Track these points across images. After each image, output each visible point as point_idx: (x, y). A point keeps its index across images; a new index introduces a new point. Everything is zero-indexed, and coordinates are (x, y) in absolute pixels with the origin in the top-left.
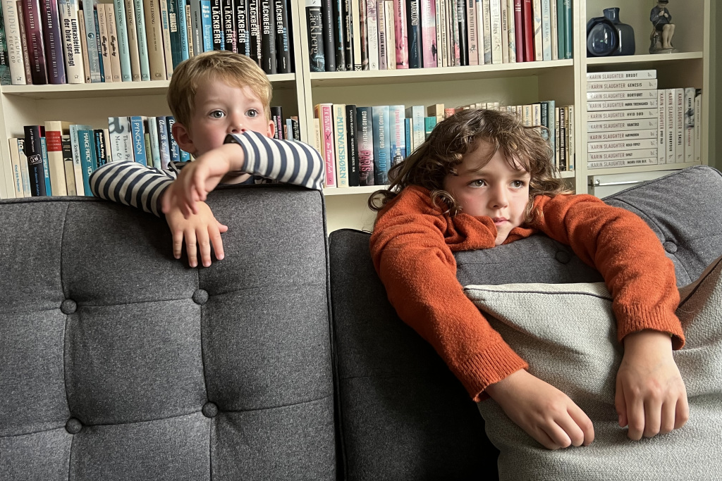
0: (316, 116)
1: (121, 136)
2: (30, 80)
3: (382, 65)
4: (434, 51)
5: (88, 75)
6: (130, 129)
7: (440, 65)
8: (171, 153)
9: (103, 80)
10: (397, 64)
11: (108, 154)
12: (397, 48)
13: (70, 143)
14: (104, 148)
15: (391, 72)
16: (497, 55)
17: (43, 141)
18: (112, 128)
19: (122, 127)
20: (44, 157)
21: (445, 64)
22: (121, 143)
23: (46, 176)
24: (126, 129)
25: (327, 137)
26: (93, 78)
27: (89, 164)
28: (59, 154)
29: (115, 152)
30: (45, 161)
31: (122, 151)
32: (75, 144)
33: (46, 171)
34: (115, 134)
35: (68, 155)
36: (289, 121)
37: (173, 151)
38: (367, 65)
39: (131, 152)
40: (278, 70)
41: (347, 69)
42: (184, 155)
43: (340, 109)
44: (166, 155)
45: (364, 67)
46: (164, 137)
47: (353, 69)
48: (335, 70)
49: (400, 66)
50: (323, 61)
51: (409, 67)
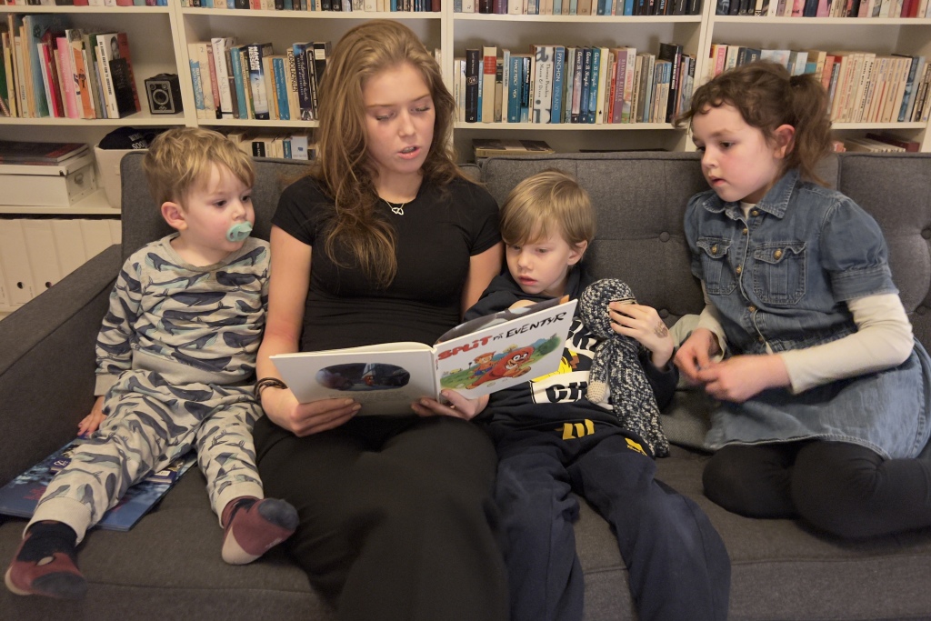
0: (711, 56)
1: (545, 64)
2: (477, 9)
3: (780, 12)
5: (526, 7)
6: (553, 60)
7: (831, 15)
8: (583, 82)
9: (537, 13)
10: (793, 12)
11: (532, 79)
13: (502, 68)
14: (530, 74)
15: (788, 19)
16: (885, 9)
17: (481, 65)
18: (539, 56)
19: (547, 56)
20: (480, 78)
21: (836, 15)
22: (544, 70)
23: (480, 96)
24: (550, 58)
26: (530, 10)
27: (515, 87)
28: (493, 77)
29: (538, 78)
30: (480, 82)
31: (544, 78)
32: (506, 69)
33: (480, 91)
34: (540, 63)
35: (499, 78)
36: (687, 59)
37: (586, 79)
38: (766, 11)
39: (550, 79)
40: (687, 11)
41: (747, 14)
42: (594, 84)
43: (733, 51)
44: (578, 84)
45: (764, 13)
46: (579, 68)
47: (753, 14)
48: (737, 14)
49: (795, 14)
50: (728, 5)
51: (804, 15)
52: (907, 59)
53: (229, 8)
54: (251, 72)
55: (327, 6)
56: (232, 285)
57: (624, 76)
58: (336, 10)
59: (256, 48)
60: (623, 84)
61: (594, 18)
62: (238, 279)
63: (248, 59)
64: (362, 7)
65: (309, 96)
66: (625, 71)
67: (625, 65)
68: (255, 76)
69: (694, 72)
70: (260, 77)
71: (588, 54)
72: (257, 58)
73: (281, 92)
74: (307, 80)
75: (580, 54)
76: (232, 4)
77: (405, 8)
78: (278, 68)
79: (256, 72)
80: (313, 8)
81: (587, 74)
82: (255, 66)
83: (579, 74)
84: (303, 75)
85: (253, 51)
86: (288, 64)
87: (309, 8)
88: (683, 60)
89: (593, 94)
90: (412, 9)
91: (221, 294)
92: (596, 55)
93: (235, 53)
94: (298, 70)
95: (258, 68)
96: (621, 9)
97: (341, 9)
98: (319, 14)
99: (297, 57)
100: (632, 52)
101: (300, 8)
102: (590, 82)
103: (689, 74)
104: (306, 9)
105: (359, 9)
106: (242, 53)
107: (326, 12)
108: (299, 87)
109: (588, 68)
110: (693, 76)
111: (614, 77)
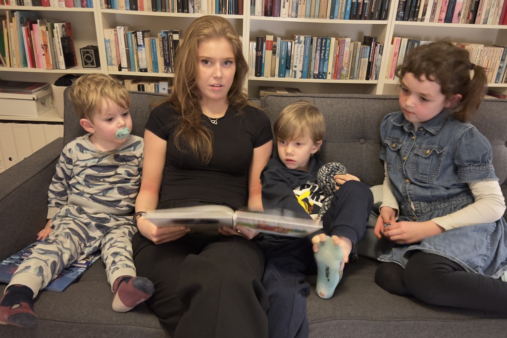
0: (392, 43)
1: (300, 45)
2: (263, 14)
3: (432, 20)
4: (459, 14)
5: (290, 14)
6: (305, 43)
7: (460, 22)
8: (320, 56)
9: (296, 17)
10: (439, 20)
11: (292, 54)
12: (441, 11)
13: (276, 47)
14: (291, 51)
15: (436, 24)
16: (490, 20)
17: (264, 45)
18: (296, 41)
19: (301, 41)
20: (264, 53)
21: (463, 22)
22: (299, 49)
23: (263, 62)
24: (303, 42)
25: (395, 55)
26: (292, 15)
27: (283, 58)
28: (271, 52)
29: (295, 53)
30: (264, 55)
31: (299, 53)
32: (278, 48)
33: (263, 59)
34: (297, 45)
35: (274, 53)
36: (379, 45)
37: (322, 55)
38: (424, 19)
39: (302, 54)
40: (380, 18)
41: (413, 20)
42: (326, 58)
43: (405, 41)
44: (318, 57)
45: (422, 20)
46: (319, 48)
47: (416, 21)
48: (407, 20)
49: (440, 21)
50: (402, 15)
51: (444, 22)
52: (501, 48)
53: (127, 10)
54: (138, 46)
55: (181, 10)
56: (122, 162)
57: (343, 53)
58: (186, 13)
59: (141, 32)
60: (343, 58)
61: (328, 21)
62: (126, 159)
63: (137, 39)
64: (200, 11)
65: (169, 60)
66: (344, 51)
67: (344, 47)
68: (140, 48)
69: (382, 52)
70: (143, 49)
71: (324, 41)
72: (141, 38)
73: (154, 57)
74: (168, 51)
75: (319, 40)
76: (128, 8)
77: (223, 12)
78: (153, 44)
79: (141, 46)
80: (173, 11)
81: (323, 51)
82: (140, 42)
83: (318, 52)
84: (167, 48)
85: (140, 34)
86: (158, 42)
87: (171, 11)
88: (376, 45)
89: (326, 63)
90: (227, 13)
91: (116, 167)
92: (328, 41)
93: (130, 35)
94: (163, 46)
95: (142, 44)
96: (343, 16)
97: (188, 12)
98: (176, 14)
99: (163, 38)
100: (348, 40)
101: (165, 11)
102: (324, 56)
103: (379, 53)
104: (169, 12)
105: (198, 12)
106: (133, 35)
107: (180, 13)
108: (164, 54)
109: (323, 48)
110: (382, 55)
111: (338, 54)
